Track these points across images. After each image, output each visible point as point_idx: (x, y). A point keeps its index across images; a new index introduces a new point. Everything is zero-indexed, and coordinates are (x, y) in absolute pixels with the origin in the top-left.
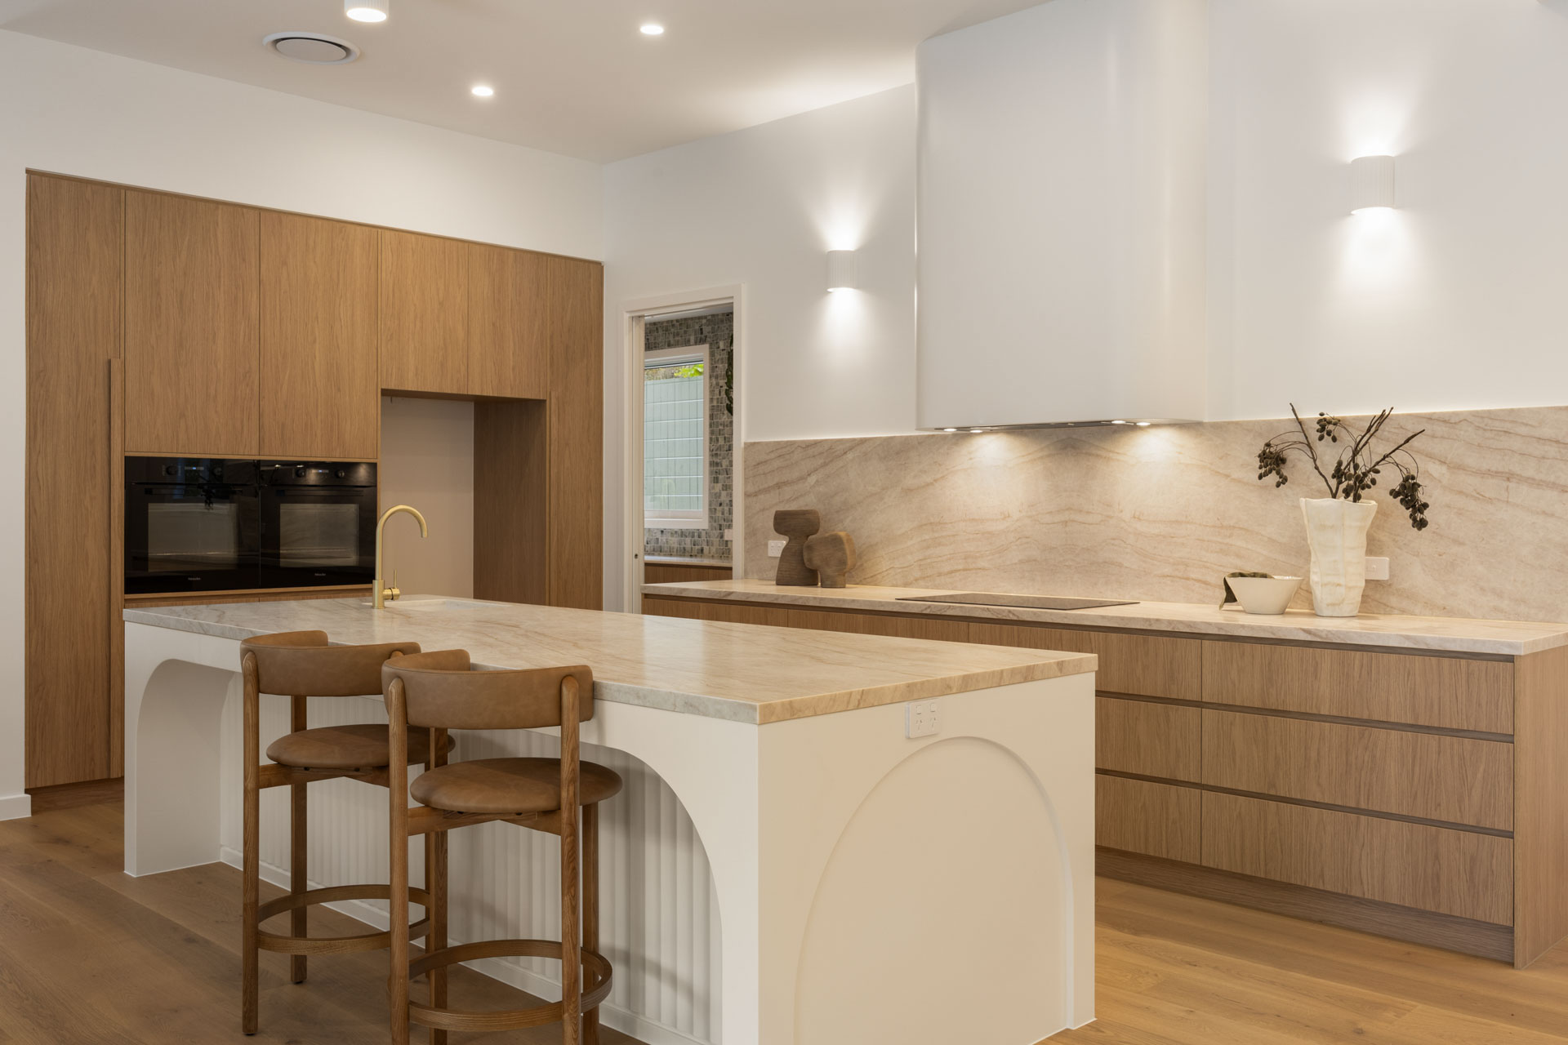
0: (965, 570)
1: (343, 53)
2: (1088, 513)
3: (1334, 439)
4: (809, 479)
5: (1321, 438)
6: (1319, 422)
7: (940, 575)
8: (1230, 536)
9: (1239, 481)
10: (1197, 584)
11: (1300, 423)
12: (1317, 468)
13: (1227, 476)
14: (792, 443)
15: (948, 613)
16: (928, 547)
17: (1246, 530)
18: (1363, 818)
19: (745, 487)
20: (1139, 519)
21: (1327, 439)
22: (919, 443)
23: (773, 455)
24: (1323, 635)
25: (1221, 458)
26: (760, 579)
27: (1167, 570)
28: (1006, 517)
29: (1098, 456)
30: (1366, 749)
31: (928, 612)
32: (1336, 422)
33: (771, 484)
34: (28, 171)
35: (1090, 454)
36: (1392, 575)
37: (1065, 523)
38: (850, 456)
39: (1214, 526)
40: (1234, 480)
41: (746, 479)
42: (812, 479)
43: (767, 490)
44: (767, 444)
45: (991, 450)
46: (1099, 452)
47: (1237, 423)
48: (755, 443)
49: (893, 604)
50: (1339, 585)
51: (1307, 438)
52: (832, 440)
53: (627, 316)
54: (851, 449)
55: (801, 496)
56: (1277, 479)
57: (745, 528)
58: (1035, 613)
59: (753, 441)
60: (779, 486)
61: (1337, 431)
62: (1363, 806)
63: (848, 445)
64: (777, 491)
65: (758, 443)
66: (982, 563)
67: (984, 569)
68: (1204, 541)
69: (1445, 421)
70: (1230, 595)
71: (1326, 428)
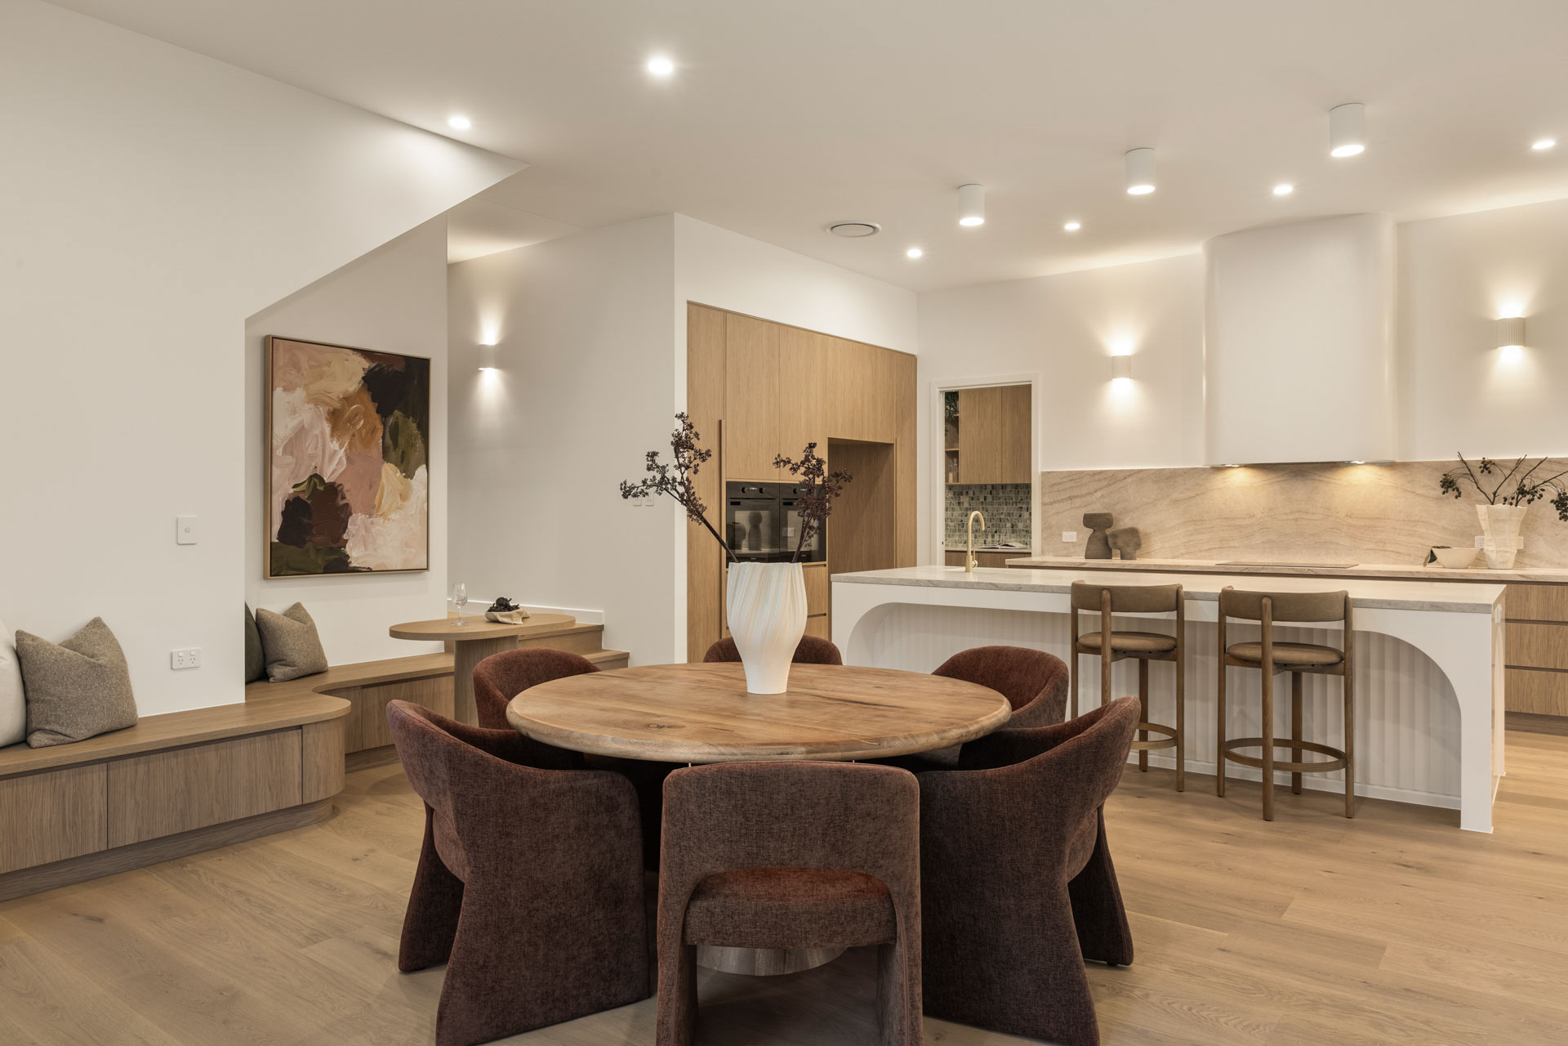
0: (1220, 548)
1: (872, 230)
2: (1314, 514)
3: (1490, 472)
4: (1096, 494)
5: (1482, 472)
6: (1483, 462)
7: (1201, 551)
8: (1416, 526)
9: (1421, 495)
10: (1392, 554)
11: (1465, 463)
12: (1478, 488)
13: (1413, 492)
14: (1083, 472)
15: (1262, 572)
16: (1191, 535)
17: (1427, 523)
18: (1558, 674)
19: (1042, 498)
20: (1351, 517)
21: (1486, 472)
22: (1185, 473)
23: (1065, 480)
24: (1533, 577)
25: (1409, 482)
26: (1055, 556)
27: (1371, 546)
28: (1252, 516)
29: (1320, 481)
30: (1561, 637)
31: (1246, 571)
32: (1490, 462)
33: (1064, 497)
34: (689, 303)
35: (1315, 480)
36: (1525, 547)
37: (1297, 520)
38: (1129, 480)
39: (1404, 521)
40: (1418, 494)
41: (1043, 494)
42: (1099, 494)
43: (1062, 501)
44: (1061, 473)
45: (1240, 478)
46: (1321, 479)
47: (1420, 463)
48: (1050, 472)
49: (1214, 567)
50: (1507, 552)
51: (1469, 470)
52: (1114, 471)
53: (938, 390)
54: (1129, 476)
55: (1090, 504)
56: (1456, 493)
57: (1042, 524)
58: (1328, 571)
59: (1049, 470)
60: (1070, 498)
61: (1492, 468)
62: (1559, 667)
63: (1128, 473)
64: (1069, 502)
65: (1053, 472)
66: (1232, 544)
67: (1235, 547)
68: (1396, 529)
69: (1559, 463)
70: (1433, 558)
71: (1487, 466)
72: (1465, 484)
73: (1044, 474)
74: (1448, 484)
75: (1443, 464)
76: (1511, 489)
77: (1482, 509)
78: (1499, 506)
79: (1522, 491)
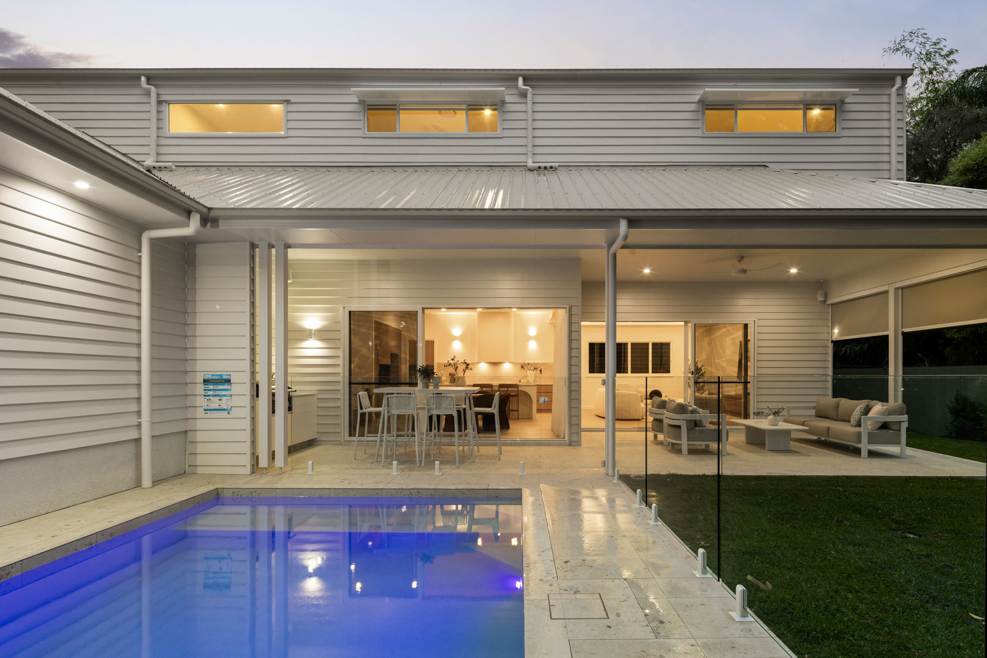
9: (519, 369)
25: (516, 366)
45: (483, 365)
46: (499, 365)
47: (516, 363)
50: (532, 380)
56: (524, 369)
59: (439, 362)
70: (520, 381)
71: (528, 364)
72: (525, 367)
73: (437, 363)
74: (522, 367)
75: (521, 363)
76: (533, 368)
77: (528, 372)
78: (531, 371)
79: (535, 369)
